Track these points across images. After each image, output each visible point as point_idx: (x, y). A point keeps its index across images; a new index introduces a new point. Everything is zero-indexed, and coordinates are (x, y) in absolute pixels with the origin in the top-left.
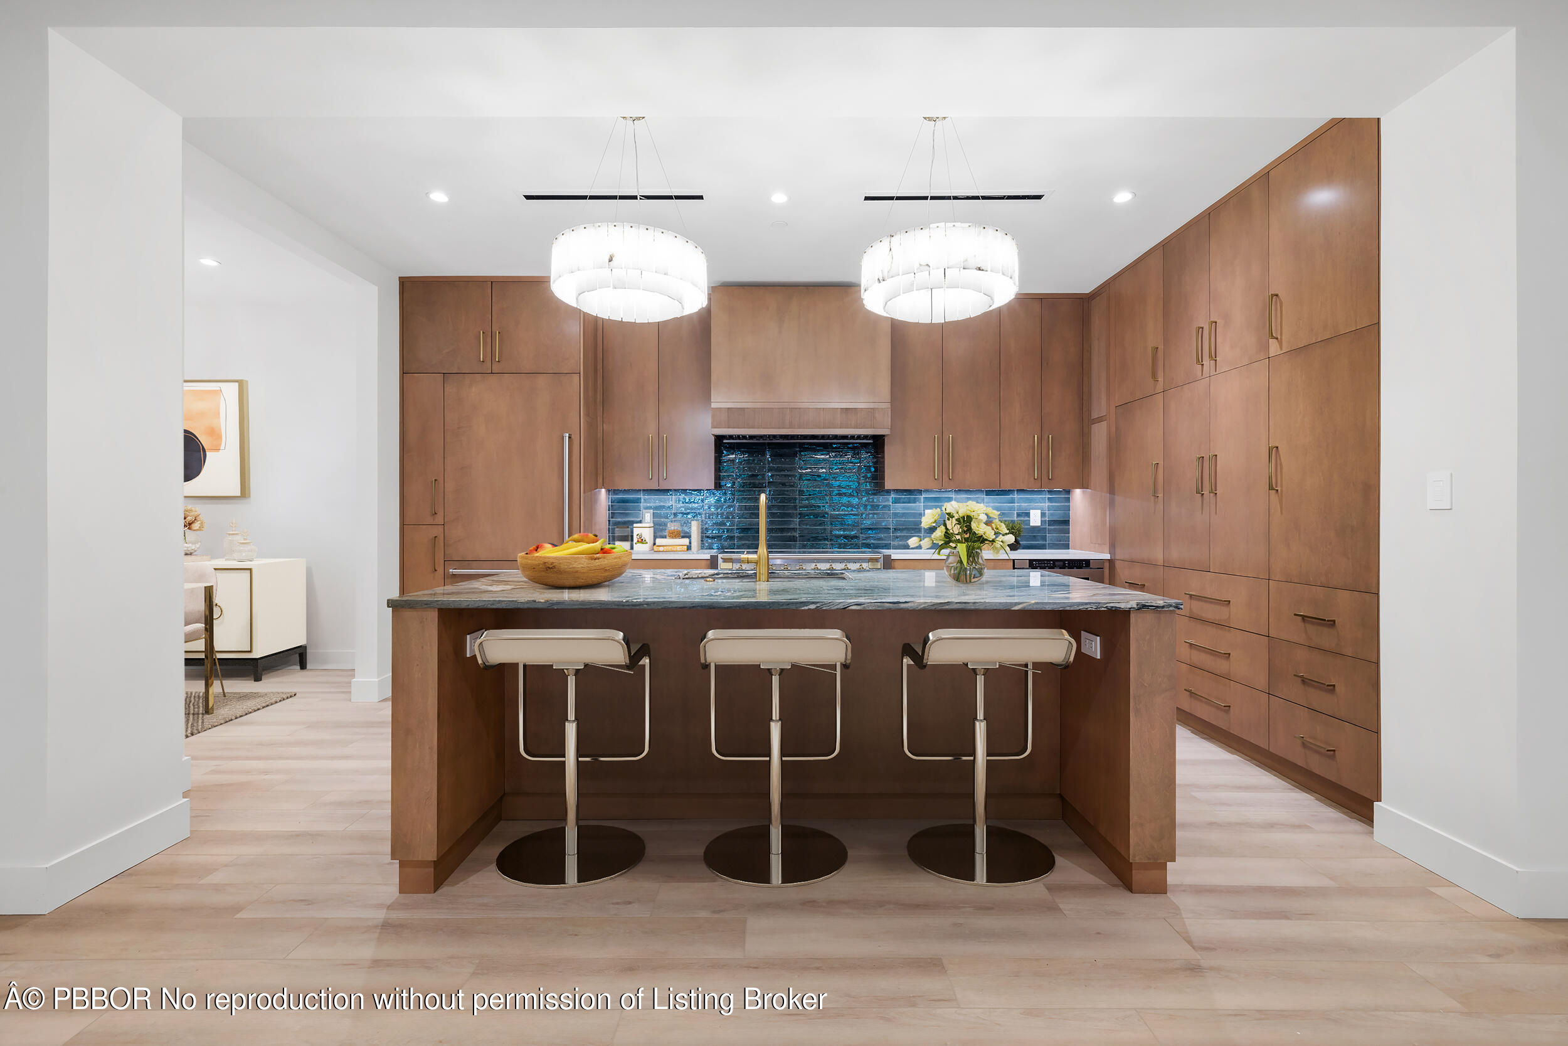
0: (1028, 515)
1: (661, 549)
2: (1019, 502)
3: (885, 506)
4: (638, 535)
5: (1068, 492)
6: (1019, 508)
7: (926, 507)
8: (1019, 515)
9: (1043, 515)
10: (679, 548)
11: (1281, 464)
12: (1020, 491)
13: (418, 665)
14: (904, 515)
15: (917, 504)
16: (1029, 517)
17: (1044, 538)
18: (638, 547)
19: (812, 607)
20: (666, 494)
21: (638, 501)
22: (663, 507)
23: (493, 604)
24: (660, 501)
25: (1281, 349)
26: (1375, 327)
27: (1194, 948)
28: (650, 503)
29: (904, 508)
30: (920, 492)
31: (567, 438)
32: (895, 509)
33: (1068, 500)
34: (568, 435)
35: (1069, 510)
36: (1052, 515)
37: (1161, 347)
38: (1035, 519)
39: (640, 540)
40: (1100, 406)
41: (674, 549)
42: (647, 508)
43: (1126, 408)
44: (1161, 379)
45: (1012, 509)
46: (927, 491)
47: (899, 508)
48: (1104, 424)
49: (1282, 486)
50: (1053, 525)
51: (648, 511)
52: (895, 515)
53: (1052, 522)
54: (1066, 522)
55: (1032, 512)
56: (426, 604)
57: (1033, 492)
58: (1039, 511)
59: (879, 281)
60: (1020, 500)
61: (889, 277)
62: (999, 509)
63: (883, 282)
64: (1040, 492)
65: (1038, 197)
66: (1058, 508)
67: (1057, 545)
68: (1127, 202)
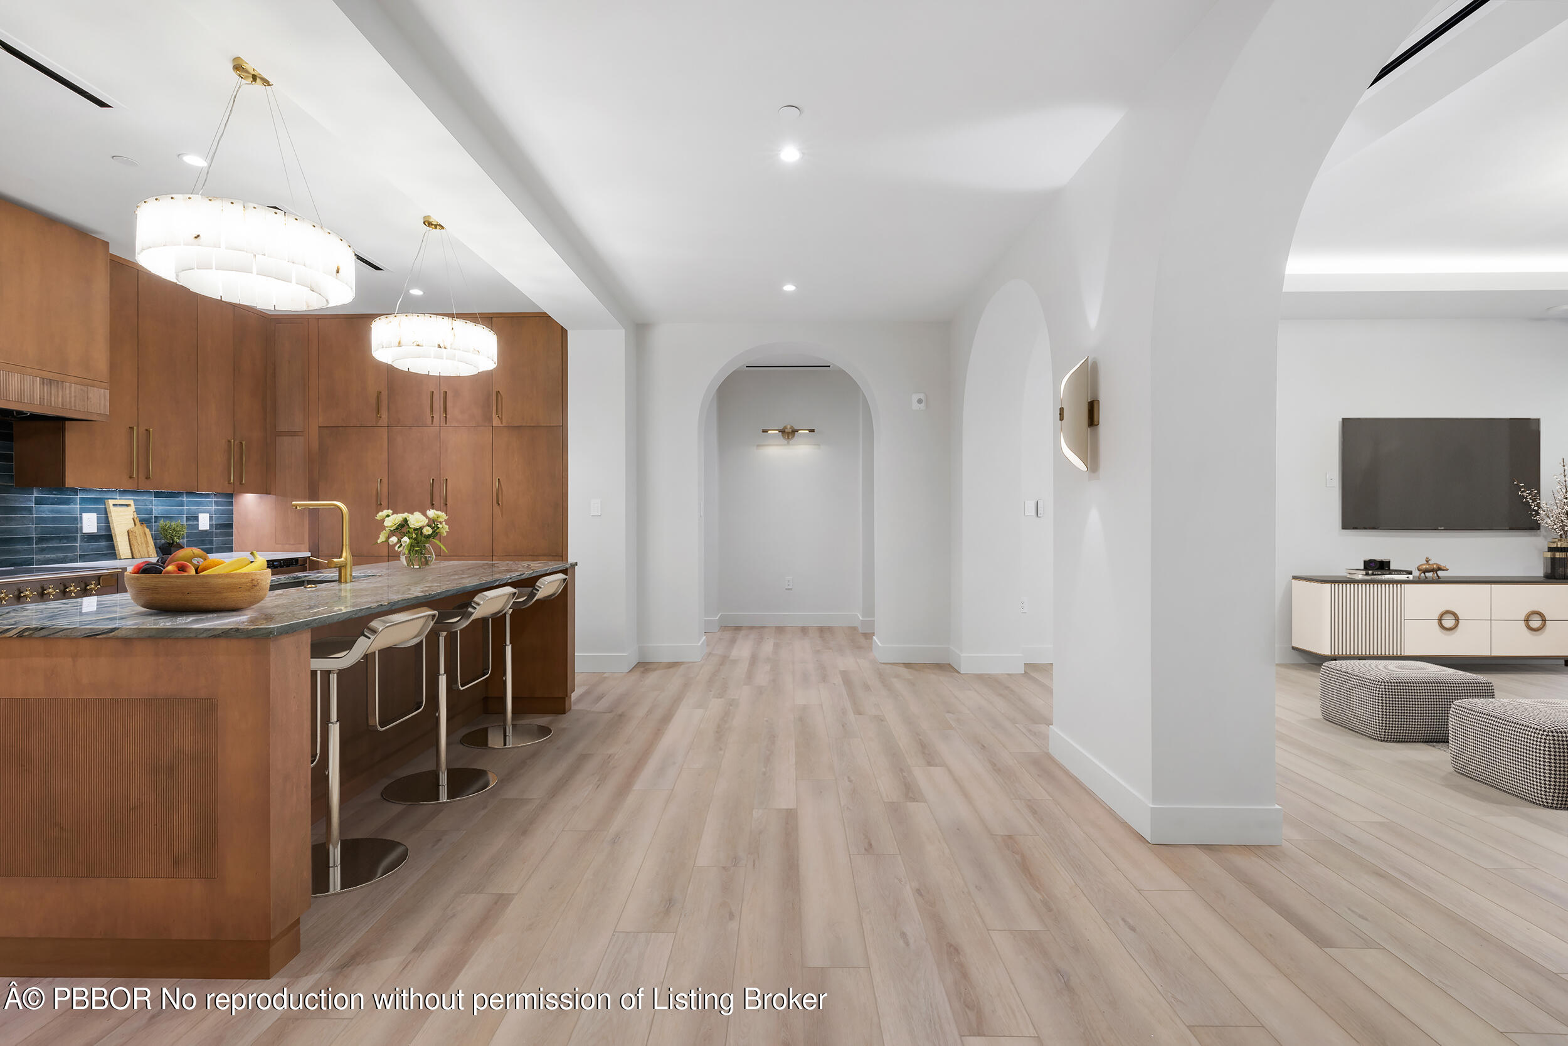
0: (196, 519)
2: (187, 505)
3: (25, 508)
5: (231, 496)
6: (188, 511)
7: (83, 510)
8: (188, 519)
9: (211, 518)
11: (502, 489)
12: (189, 494)
14: (54, 519)
15: (72, 506)
16: (198, 521)
17: (211, 542)
25: (503, 423)
26: (563, 428)
29: (52, 510)
30: (75, 490)
32: (39, 511)
33: (231, 504)
35: (233, 514)
36: (218, 518)
37: (385, 393)
38: (204, 522)
43: (334, 432)
44: (384, 417)
45: (181, 512)
46: (86, 490)
47: (45, 510)
48: (302, 438)
50: (219, 529)
52: (41, 519)
53: (219, 526)
54: (230, 526)
55: (201, 516)
57: (201, 495)
58: (207, 514)
59: (439, 347)
60: (189, 503)
61: (451, 348)
62: (167, 511)
63: (443, 349)
64: (207, 495)
65: (377, 268)
66: (223, 512)
67: (221, 548)
68: (418, 296)
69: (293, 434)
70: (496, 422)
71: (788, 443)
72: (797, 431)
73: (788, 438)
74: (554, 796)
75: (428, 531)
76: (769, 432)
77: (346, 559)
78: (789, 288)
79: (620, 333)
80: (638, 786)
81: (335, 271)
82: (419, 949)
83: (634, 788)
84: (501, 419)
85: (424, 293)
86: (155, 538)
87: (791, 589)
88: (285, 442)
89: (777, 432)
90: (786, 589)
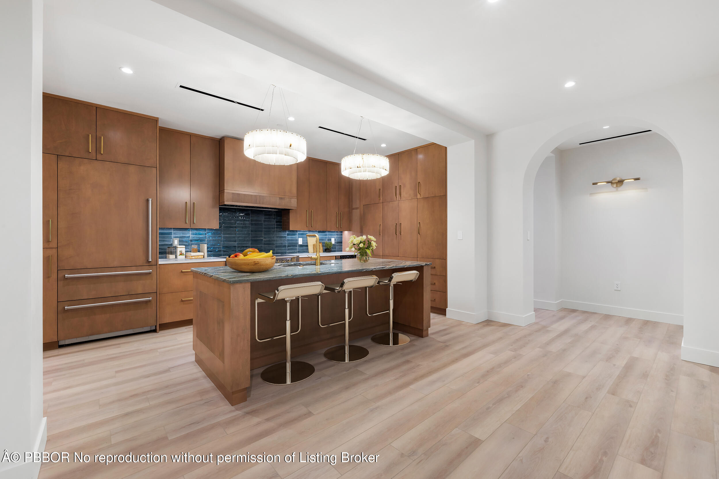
0: (331, 240)
1: (193, 257)
2: (328, 235)
3: (285, 237)
4: (180, 251)
5: (342, 232)
6: (328, 237)
7: (299, 237)
8: (328, 240)
9: (335, 240)
10: (200, 257)
11: (421, 227)
12: (329, 231)
13: (242, 307)
14: (292, 240)
15: (296, 236)
16: (331, 241)
17: (335, 248)
18: (179, 257)
19: (365, 270)
20: (186, 230)
21: (170, 234)
22: (185, 237)
23: (273, 278)
24: (183, 234)
25: (421, 197)
26: (445, 196)
27: (443, 343)
28: (177, 235)
29: (291, 238)
30: (297, 231)
31: (151, 201)
32: (288, 238)
33: (342, 235)
34: (151, 199)
35: (342, 238)
36: (337, 240)
37: (381, 189)
38: (333, 241)
39: (181, 254)
40: (356, 204)
41: (198, 257)
42: (176, 237)
43: (367, 206)
44: (381, 199)
45: (326, 238)
46: (299, 231)
47: (289, 237)
48: (359, 210)
49: (421, 233)
51: (176, 239)
52: (288, 240)
53: (338, 243)
54: (341, 242)
55: (332, 239)
56: (247, 281)
57: (332, 232)
58: (334, 239)
59: (358, 167)
60: (329, 235)
61: (362, 167)
62: (322, 238)
63: (359, 168)
64: (334, 232)
65: (365, 140)
66: (339, 238)
67: (339, 250)
68: (384, 147)
69: (357, 208)
70: (419, 196)
71: (617, 190)
72: (624, 181)
73: (617, 186)
74: (375, 376)
75: (361, 245)
76: (598, 184)
77: (318, 257)
78: (570, 84)
79: (471, 143)
80: (412, 387)
81: (289, 146)
82: (268, 420)
83: (410, 387)
84: (421, 195)
85: (387, 145)
86: (323, 246)
87: (620, 291)
88: (354, 211)
89: (606, 183)
90: (615, 290)
